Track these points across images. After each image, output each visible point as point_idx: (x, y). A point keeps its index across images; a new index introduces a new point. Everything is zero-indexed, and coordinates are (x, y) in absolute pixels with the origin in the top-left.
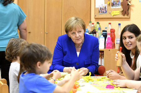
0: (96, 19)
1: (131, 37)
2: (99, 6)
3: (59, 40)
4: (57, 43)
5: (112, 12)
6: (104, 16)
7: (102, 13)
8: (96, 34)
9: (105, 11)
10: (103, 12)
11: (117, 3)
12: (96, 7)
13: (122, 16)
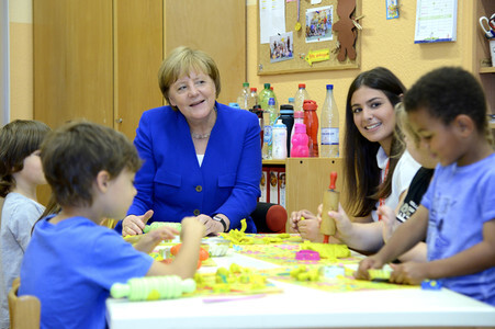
0: (261, 76)
1: (375, 104)
2: (271, 38)
3: (143, 121)
4: (140, 131)
5: (307, 53)
6: (285, 66)
7: (279, 59)
8: (262, 117)
9: (288, 53)
10: (283, 56)
11: (323, 26)
12: (262, 42)
13: (336, 64)
